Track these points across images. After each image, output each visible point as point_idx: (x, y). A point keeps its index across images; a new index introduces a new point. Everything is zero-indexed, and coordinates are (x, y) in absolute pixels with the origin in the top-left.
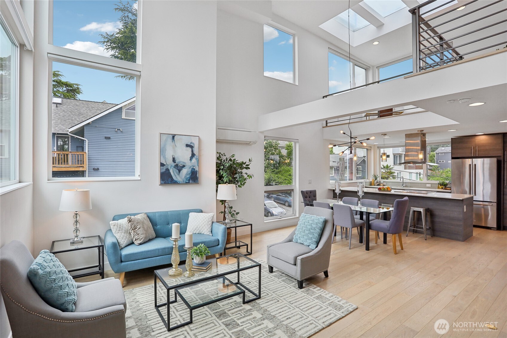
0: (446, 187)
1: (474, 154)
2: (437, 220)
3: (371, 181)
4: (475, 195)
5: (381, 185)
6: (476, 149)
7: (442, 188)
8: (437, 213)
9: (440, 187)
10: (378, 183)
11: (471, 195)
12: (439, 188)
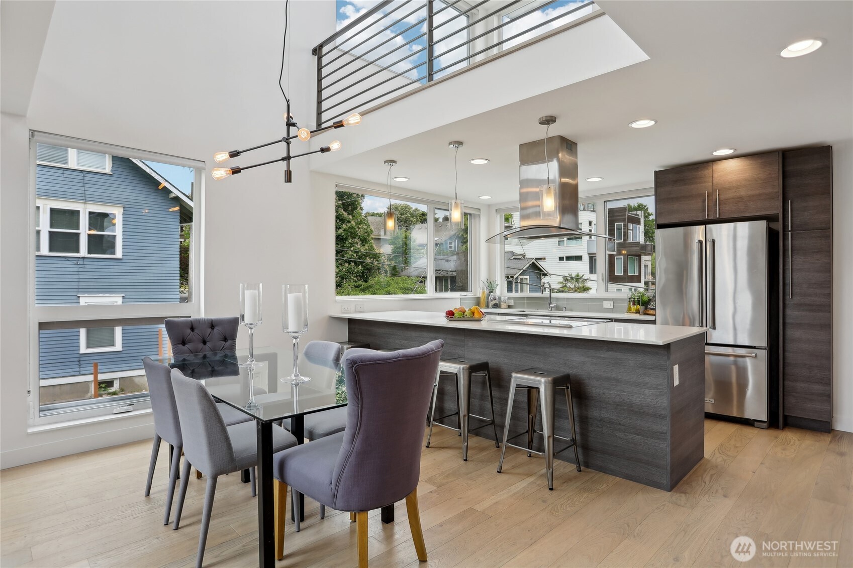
0: (646, 308)
1: (711, 213)
2: (595, 413)
3: (478, 296)
4: (714, 328)
5: (502, 306)
6: (714, 197)
7: (637, 312)
8: (595, 389)
9: (633, 308)
10: (494, 302)
11: (704, 329)
12: (629, 311)
